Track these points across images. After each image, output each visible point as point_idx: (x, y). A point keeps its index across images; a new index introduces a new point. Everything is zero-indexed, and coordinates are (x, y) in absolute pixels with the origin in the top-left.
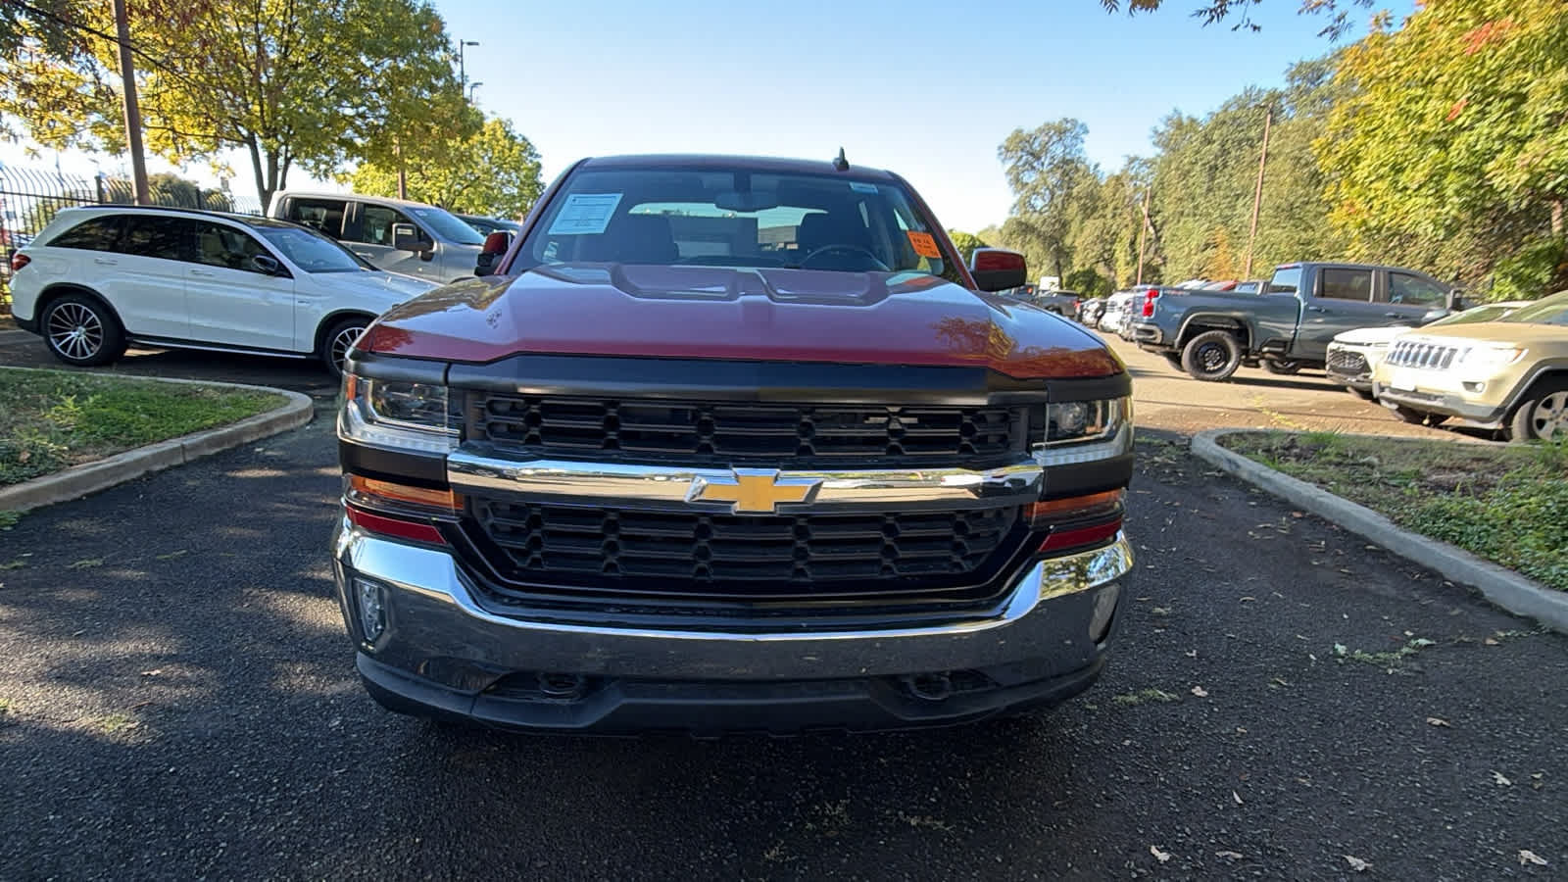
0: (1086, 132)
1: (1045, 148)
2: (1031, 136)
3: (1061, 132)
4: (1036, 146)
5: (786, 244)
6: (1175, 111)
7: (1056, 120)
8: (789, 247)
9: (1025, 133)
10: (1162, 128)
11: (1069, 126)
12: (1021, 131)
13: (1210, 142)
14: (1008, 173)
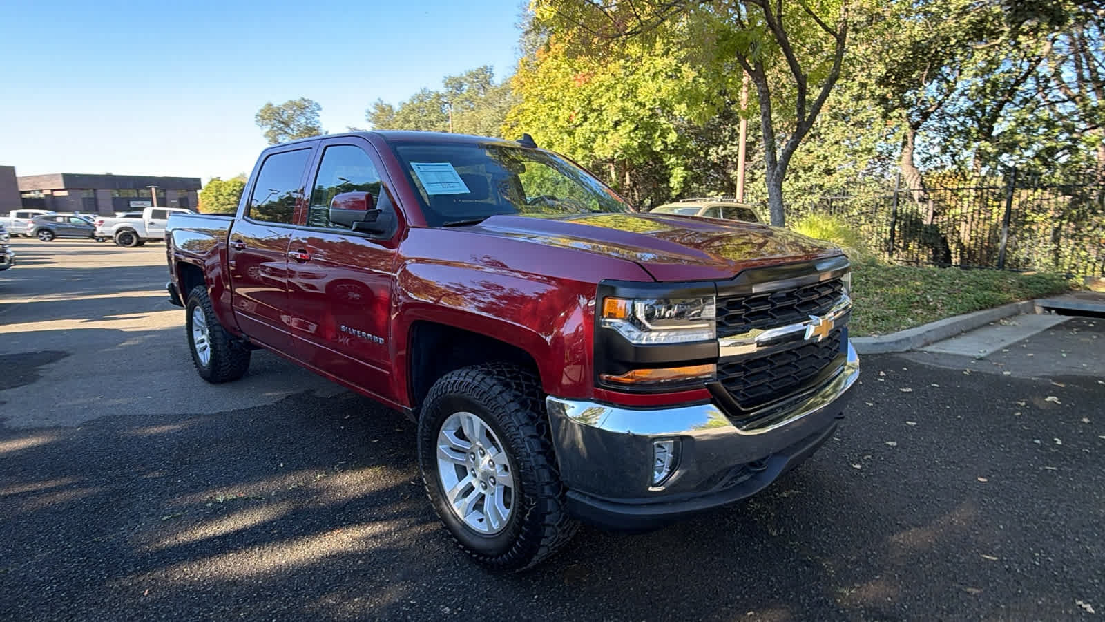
0: (320, 109)
1: (291, 118)
2: (279, 108)
3: (302, 108)
4: (285, 117)
5: (53, 190)
6: (379, 99)
7: (297, 98)
8: (56, 194)
9: (275, 106)
10: (372, 111)
11: (307, 104)
12: (271, 105)
13: (409, 122)
14: (266, 136)
